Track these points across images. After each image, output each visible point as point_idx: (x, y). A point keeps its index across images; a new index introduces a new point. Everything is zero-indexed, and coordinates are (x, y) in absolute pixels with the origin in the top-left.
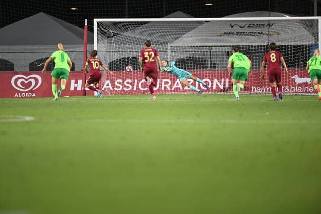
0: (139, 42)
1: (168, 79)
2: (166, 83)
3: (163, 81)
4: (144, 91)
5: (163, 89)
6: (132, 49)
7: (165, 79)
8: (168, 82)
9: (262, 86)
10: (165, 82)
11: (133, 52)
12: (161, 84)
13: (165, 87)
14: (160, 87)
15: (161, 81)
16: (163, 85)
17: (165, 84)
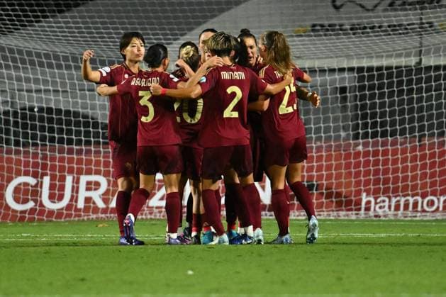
0: (14, 60)
1: (98, 172)
2: (92, 186)
3: (84, 179)
4: (23, 212)
5: (81, 204)
6: (36, 81)
7: (89, 172)
8: (97, 184)
9: (395, 191)
10: (89, 183)
11: (38, 91)
12: (75, 190)
13: (88, 200)
14: (74, 198)
15: (77, 181)
16: (83, 194)
17: (88, 189)
